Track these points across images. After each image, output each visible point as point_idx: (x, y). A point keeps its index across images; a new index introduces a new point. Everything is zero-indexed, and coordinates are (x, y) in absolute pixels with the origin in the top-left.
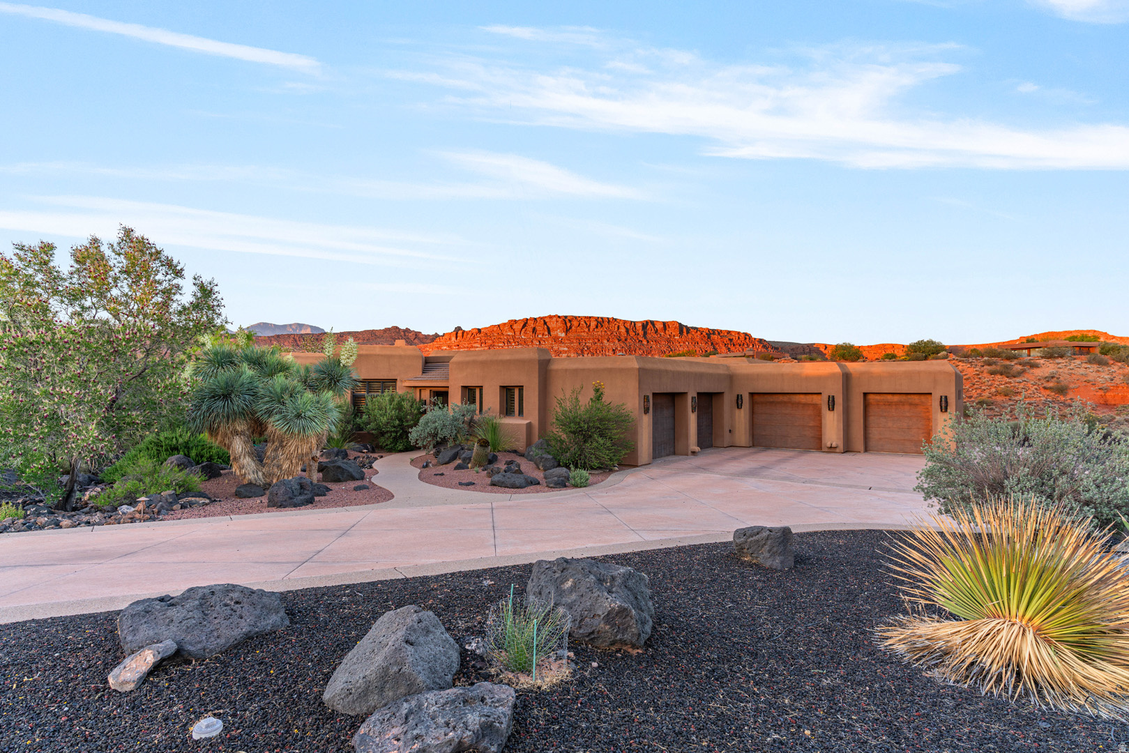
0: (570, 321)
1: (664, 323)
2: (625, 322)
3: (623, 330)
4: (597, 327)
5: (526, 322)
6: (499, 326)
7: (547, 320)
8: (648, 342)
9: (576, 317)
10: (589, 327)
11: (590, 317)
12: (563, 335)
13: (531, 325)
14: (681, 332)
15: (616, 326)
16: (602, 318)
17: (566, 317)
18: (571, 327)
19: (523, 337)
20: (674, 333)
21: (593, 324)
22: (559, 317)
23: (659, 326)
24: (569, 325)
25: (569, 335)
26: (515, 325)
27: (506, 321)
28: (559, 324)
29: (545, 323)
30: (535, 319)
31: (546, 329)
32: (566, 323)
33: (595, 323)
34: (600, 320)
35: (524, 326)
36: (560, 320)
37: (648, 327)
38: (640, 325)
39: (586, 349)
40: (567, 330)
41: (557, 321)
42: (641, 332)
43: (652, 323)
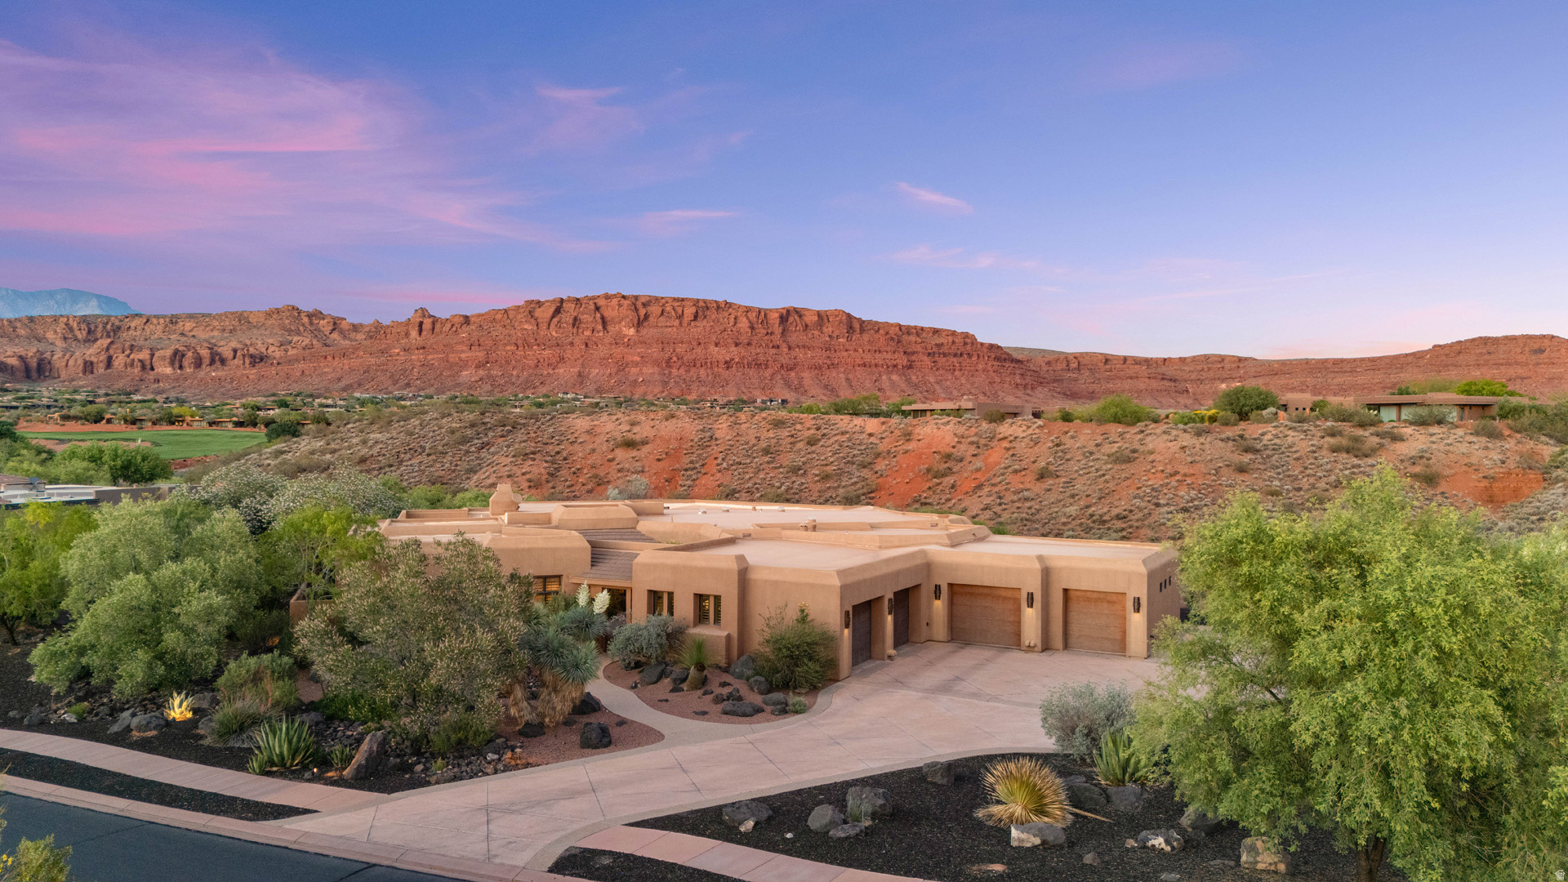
0: (644, 305)
1: (819, 314)
2: (748, 310)
3: (743, 324)
4: (696, 317)
5: (559, 307)
6: (506, 311)
7: (601, 302)
8: (790, 348)
9: (657, 299)
10: (680, 317)
11: (683, 300)
12: (632, 331)
13: (570, 310)
14: (851, 328)
15: (733, 316)
16: (705, 301)
17: (636, 298)
18: (646, 317)
19: (554, 334)
20: (837, 333)
21: (689, 311)
22: (624, 297)
23: (811, 319)
24: (642, 312)
25: (644, 332)
26: (538, 310)
27: (521, 303)
28: (624, 311)
29: (597, 308)
30: (578, 299)
31: (599, 320)
32: (636, 310)
33: (693, 310)
34: (701, 304)
35: (558, 311)
36: (626, 303)
37: (791, 319)
38: (777, 315)
39: (675, 359)
40: (640, 324)
41: (620, 305)
42: (778, 330)
43: (799, 312)
